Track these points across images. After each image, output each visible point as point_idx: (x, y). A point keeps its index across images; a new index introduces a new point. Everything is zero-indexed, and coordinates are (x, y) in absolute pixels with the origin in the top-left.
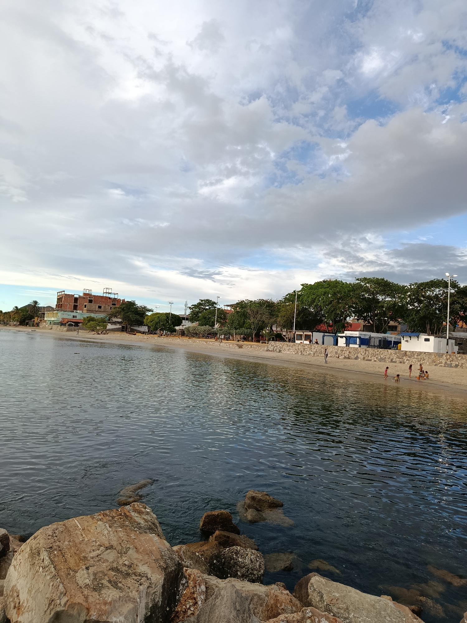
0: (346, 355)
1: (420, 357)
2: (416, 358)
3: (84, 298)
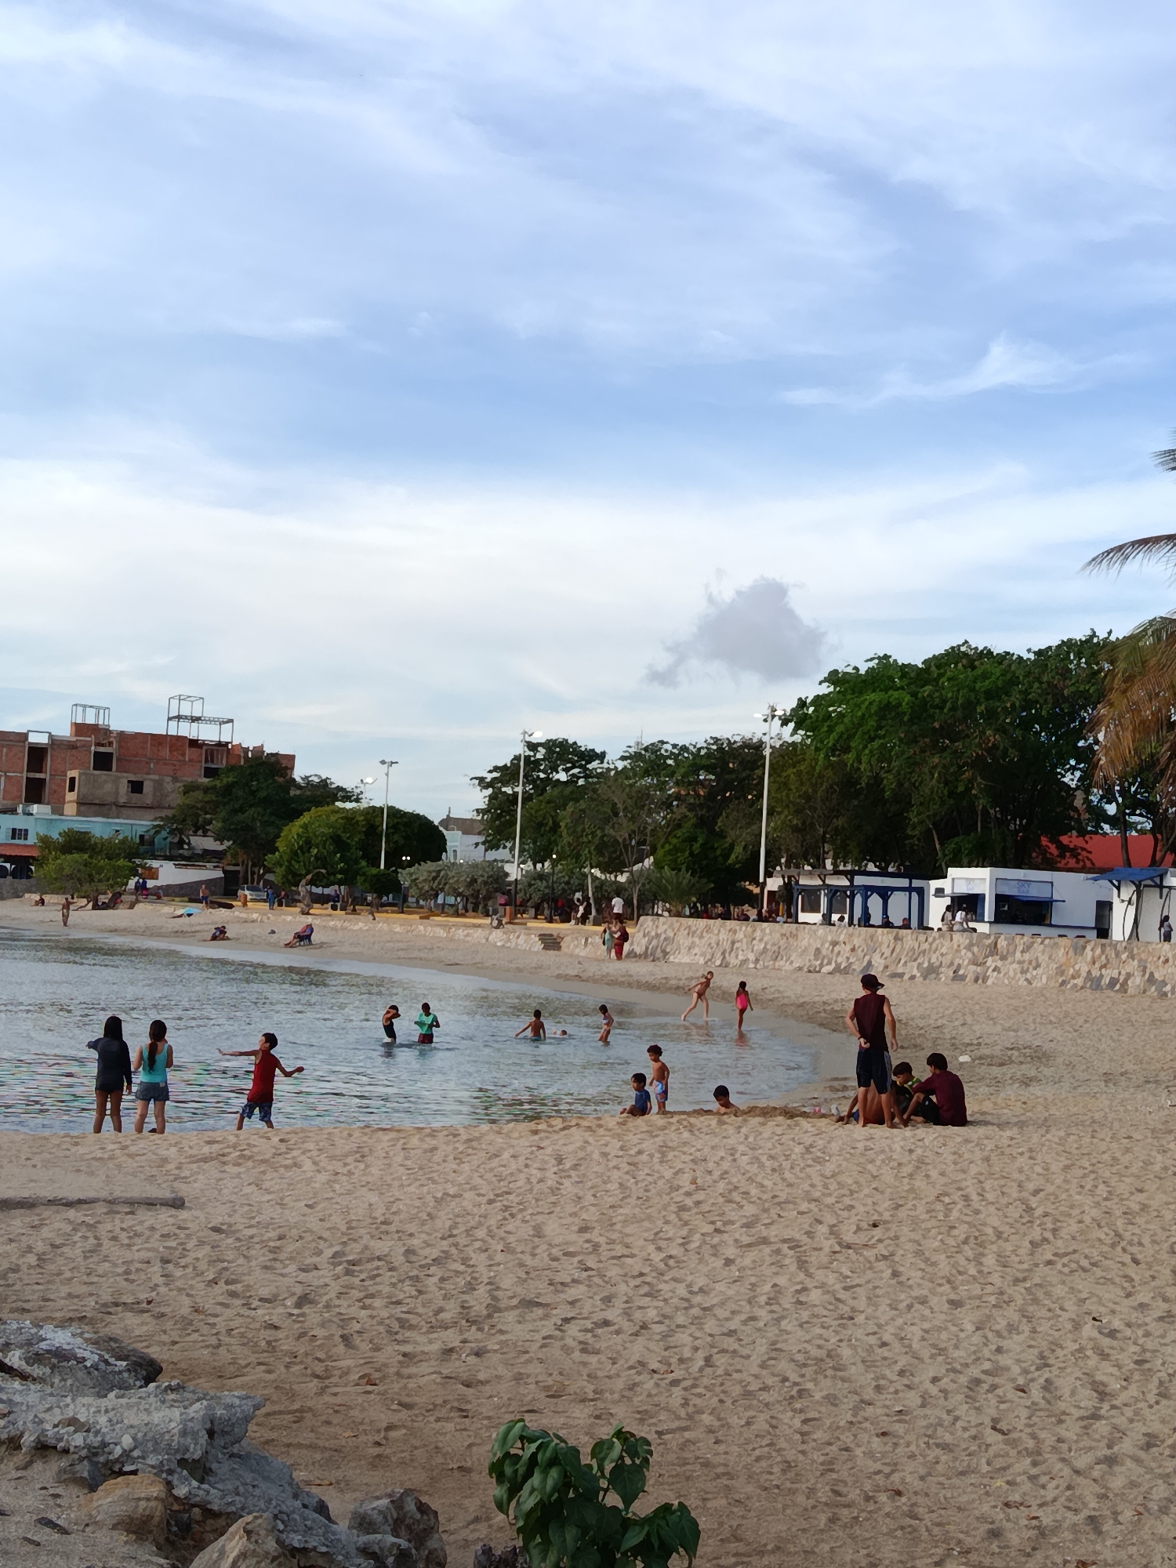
1: (1027, 956)
2: (1020, 962)
3: (71, 746)
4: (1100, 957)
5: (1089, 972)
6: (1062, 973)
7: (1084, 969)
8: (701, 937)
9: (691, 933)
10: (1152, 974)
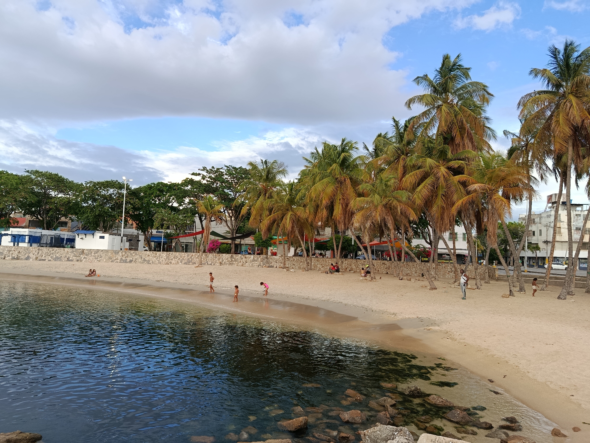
0: (15, 255)
1: (97, 255)
2: (93, 256)
4: (125, 255)
5: (121, 259)
6: (111, 259)
7: (119, 258)
10: (144, 259)
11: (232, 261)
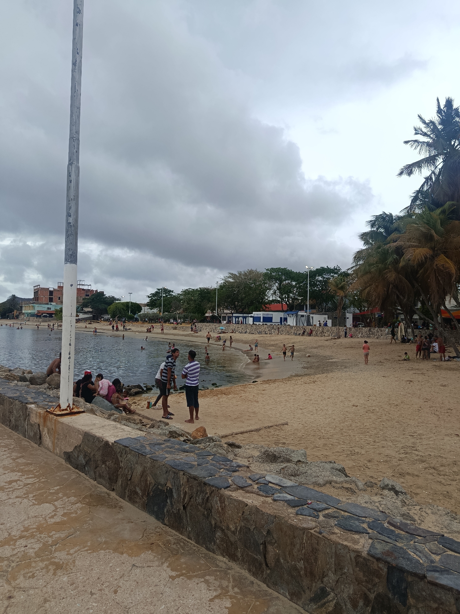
3: (58, 291)
8: (208, 327)
9: (206, 326)
11: (370, 334)
